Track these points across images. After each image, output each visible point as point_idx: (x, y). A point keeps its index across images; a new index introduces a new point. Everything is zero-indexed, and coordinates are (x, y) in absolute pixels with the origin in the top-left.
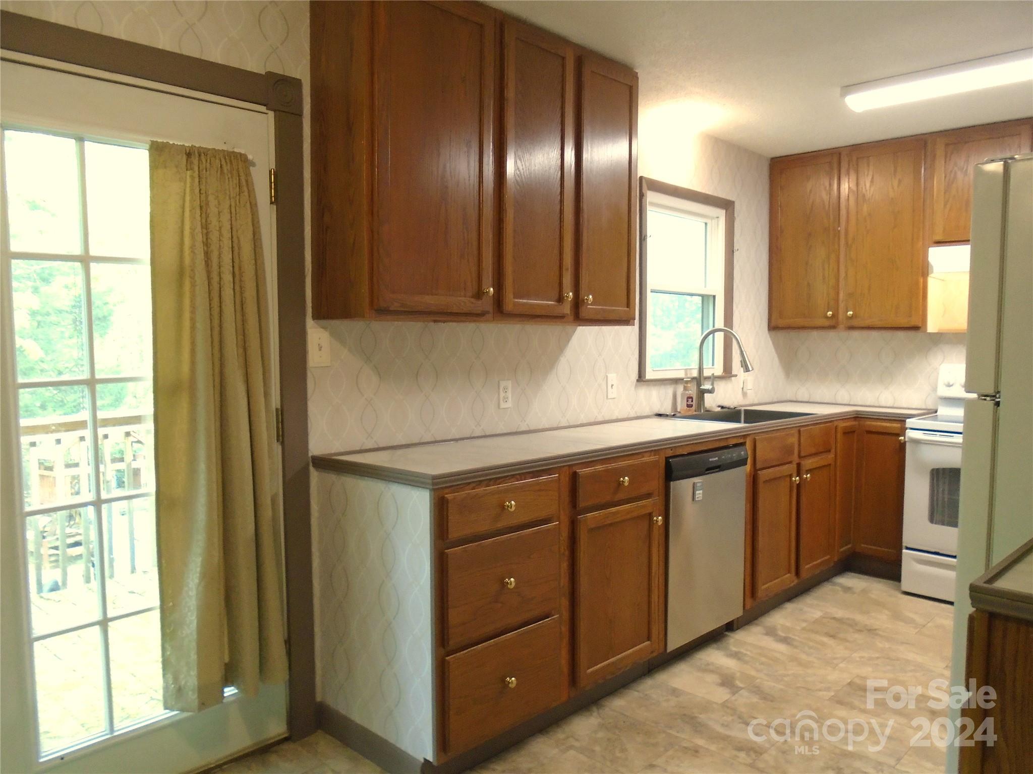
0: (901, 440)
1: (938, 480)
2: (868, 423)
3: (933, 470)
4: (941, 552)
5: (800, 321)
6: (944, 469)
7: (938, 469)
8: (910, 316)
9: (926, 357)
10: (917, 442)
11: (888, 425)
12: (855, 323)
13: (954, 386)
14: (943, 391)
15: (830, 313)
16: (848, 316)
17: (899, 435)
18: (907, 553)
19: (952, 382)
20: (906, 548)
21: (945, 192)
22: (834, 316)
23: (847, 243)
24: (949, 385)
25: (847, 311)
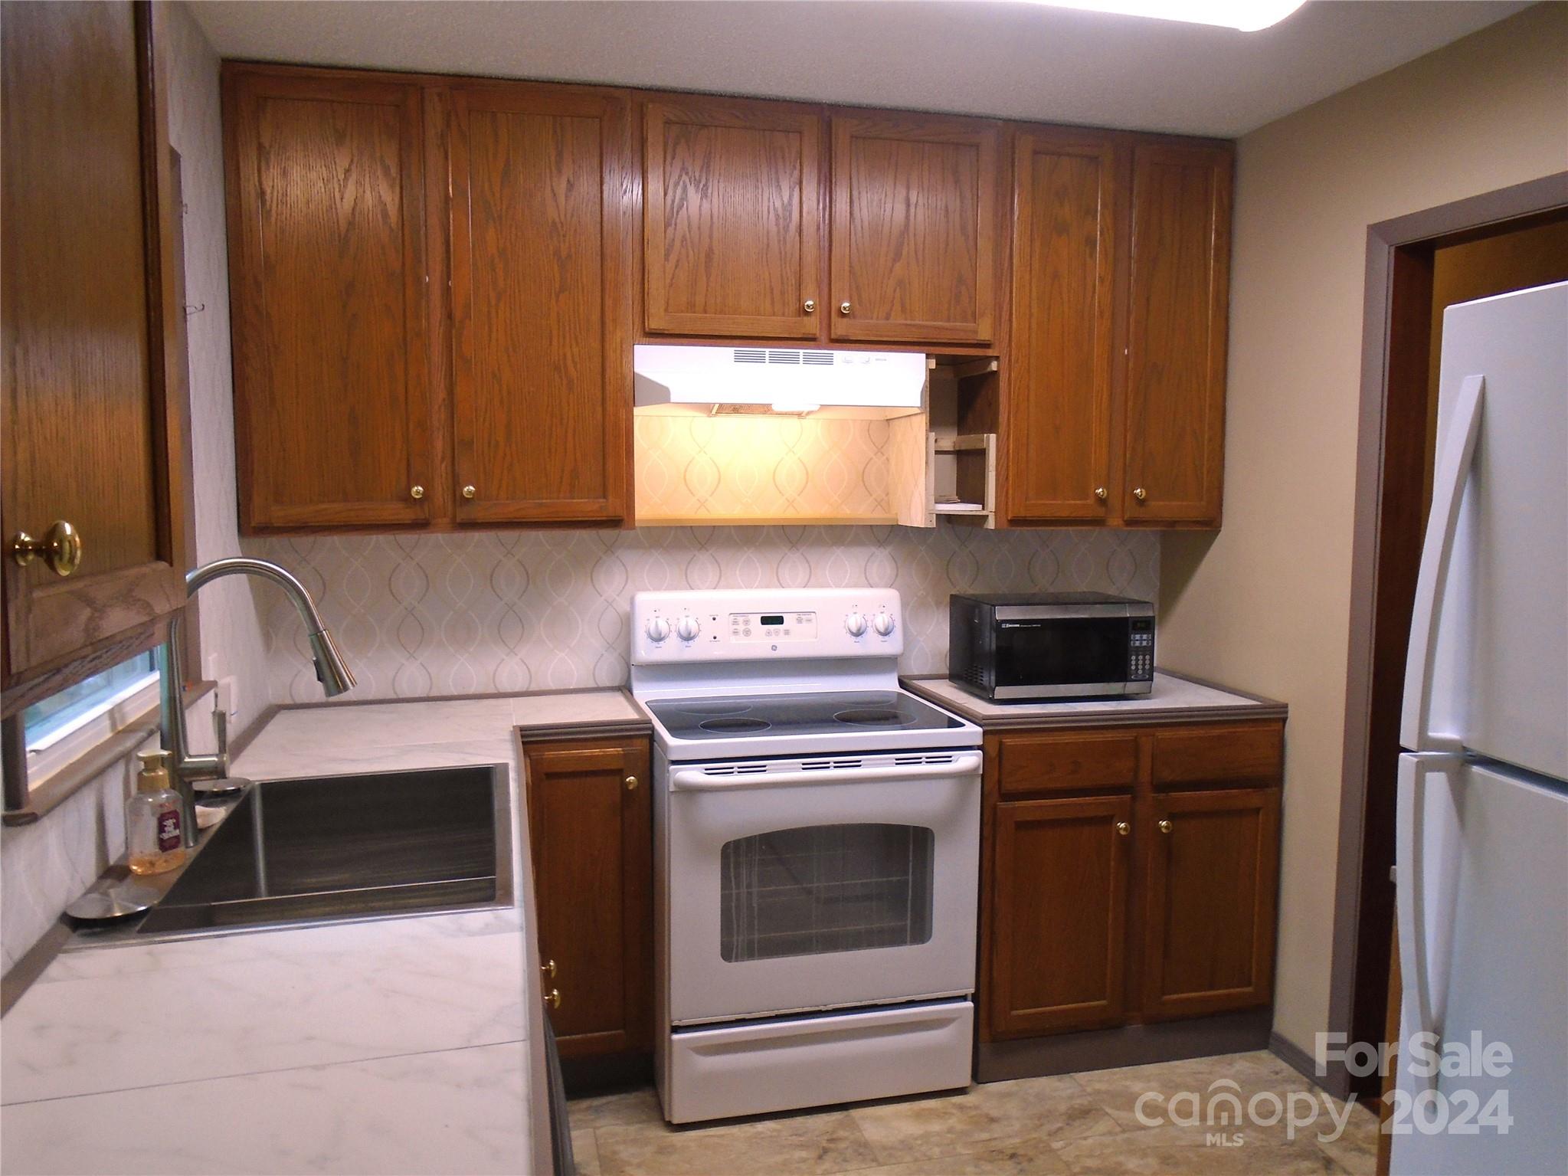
0: (630, 783)
1: (737, 866)
2: (551, 754)
3: (726, 846)
4: (748, 1017)
5: (335, 510)
6: (749, 840)
7: (737, 844)
8: (604, 495)
9: (591, 579)
10: (691, 791)
11: (594, 751)
12: (480, 513)
13: (667, 640)
14: (645, 652)
15: (417, 490)
16: (462, 496)
17: (620, 773)
18: (680, 1040)
19: (663, 627)
20: (676, 1029)
21: (667, 225)
22: (426, 496)
23: (450, 316)
24: (658, 638)
25: (456, 484)
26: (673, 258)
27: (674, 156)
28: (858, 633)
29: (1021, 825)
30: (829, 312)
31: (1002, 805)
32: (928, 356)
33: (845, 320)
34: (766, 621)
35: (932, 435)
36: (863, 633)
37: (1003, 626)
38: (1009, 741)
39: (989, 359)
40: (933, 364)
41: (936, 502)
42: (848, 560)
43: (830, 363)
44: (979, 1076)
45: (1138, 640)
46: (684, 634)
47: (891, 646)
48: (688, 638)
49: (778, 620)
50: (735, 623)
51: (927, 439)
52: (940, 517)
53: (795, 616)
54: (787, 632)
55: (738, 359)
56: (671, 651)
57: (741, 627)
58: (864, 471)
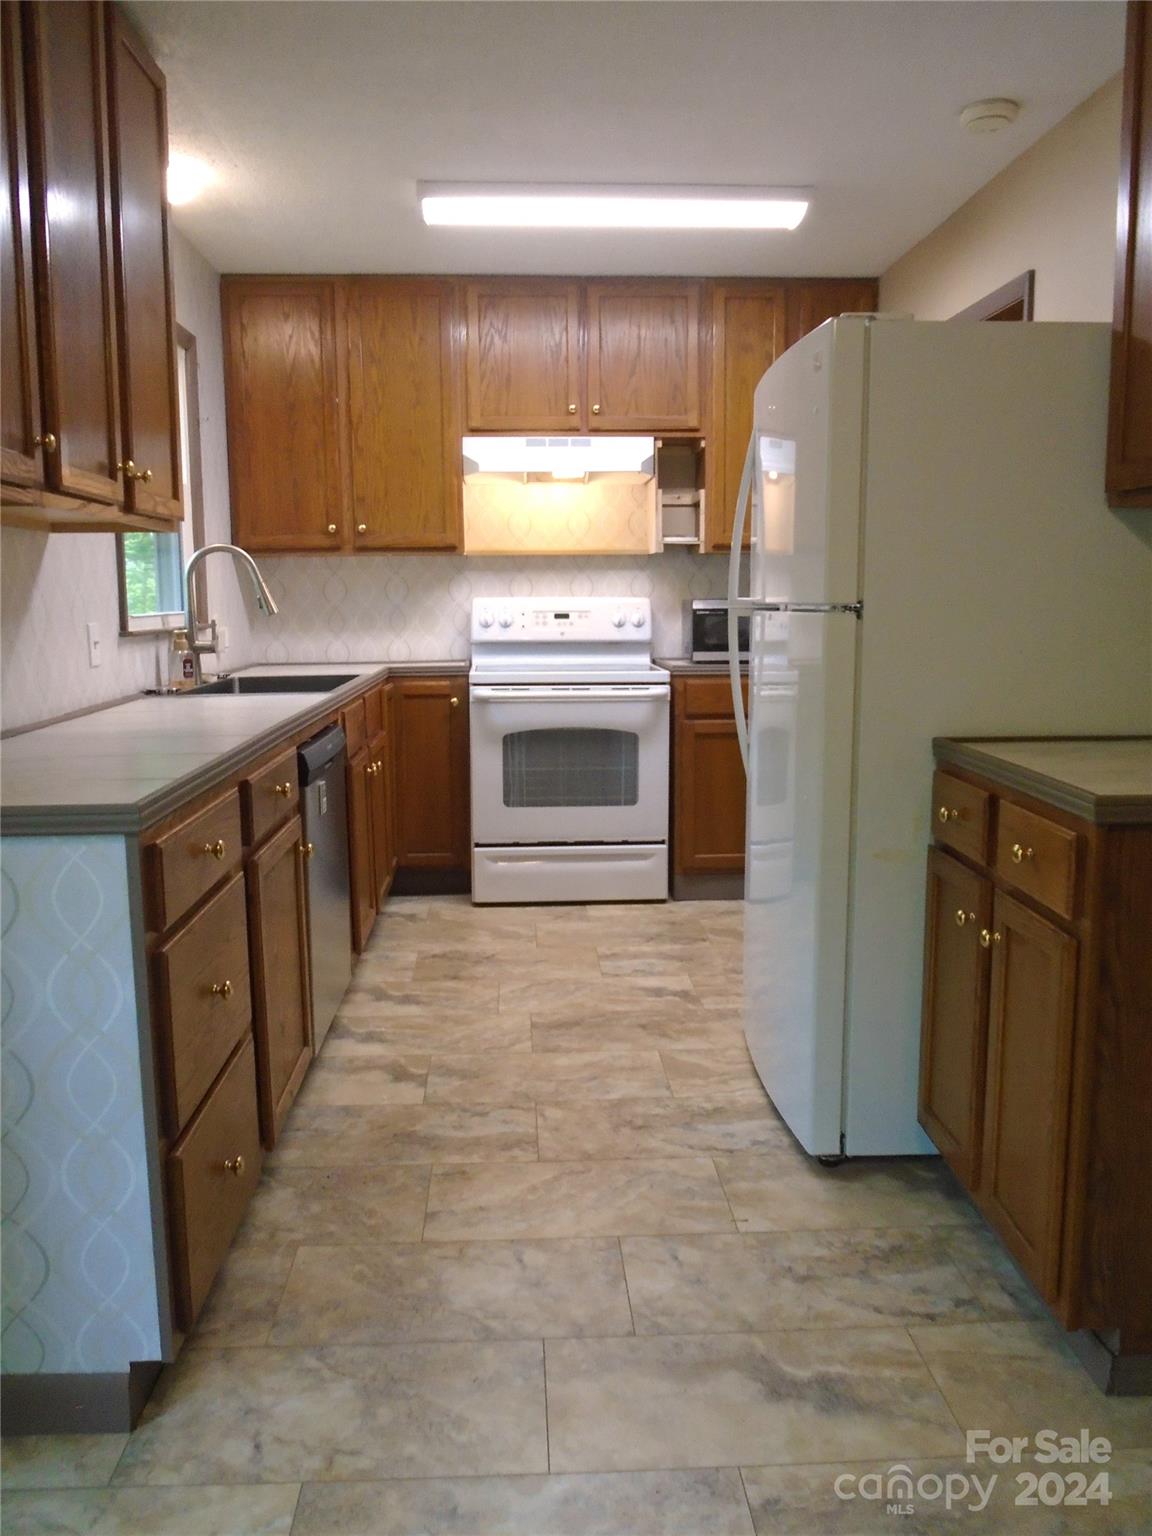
0: (454, 702)
1: (512, 750)
2: (407, 683)
3: (505, 738)
4: (521, 842)
5: (286, 539)
6: (520, 734)
7: (509, 736)
8: (444, 531)
9: (449, 593)
10: (484, 701)
11: (433, 683)
12: (369, 542)
13: (492, 627)
14: (479, 634)
15: (332, 527)
16: (359, 532)
17: (449, 696)
18: (478, 852)
19: (490, 621)
20: (477, 845)
21: (482, 360)
22: (338, 531)
23: (350, 422)
24: (486, 626)
25: (355, 524)
26: (485, 383)
27: (485, 317)
28: (620, 625)
29: (698, 736)
30: (584, 411)
31: (686, 721)
32: (656, 439)
33: (597, 417)
34: (558, 616)
35: (660, 491)
36: (623, 625)
37: (698, 613)
38: (690, 681)
39: (700, 439)
40: (660, 444)
41: (664, 536)
42: (617, 580)
43: (589, 445)
44: (673, 894)
46: (503, 623)
47: (644, 634)
48: (506, 626)
49: (566, 616)
50: (537, 617)
51: (657, 494)
52: (667, 546)
53: (577, 614)
54: (571, 624)
55: (529, 444)
56: (495, 634)
57: (541, 620)
58: (629, 521)
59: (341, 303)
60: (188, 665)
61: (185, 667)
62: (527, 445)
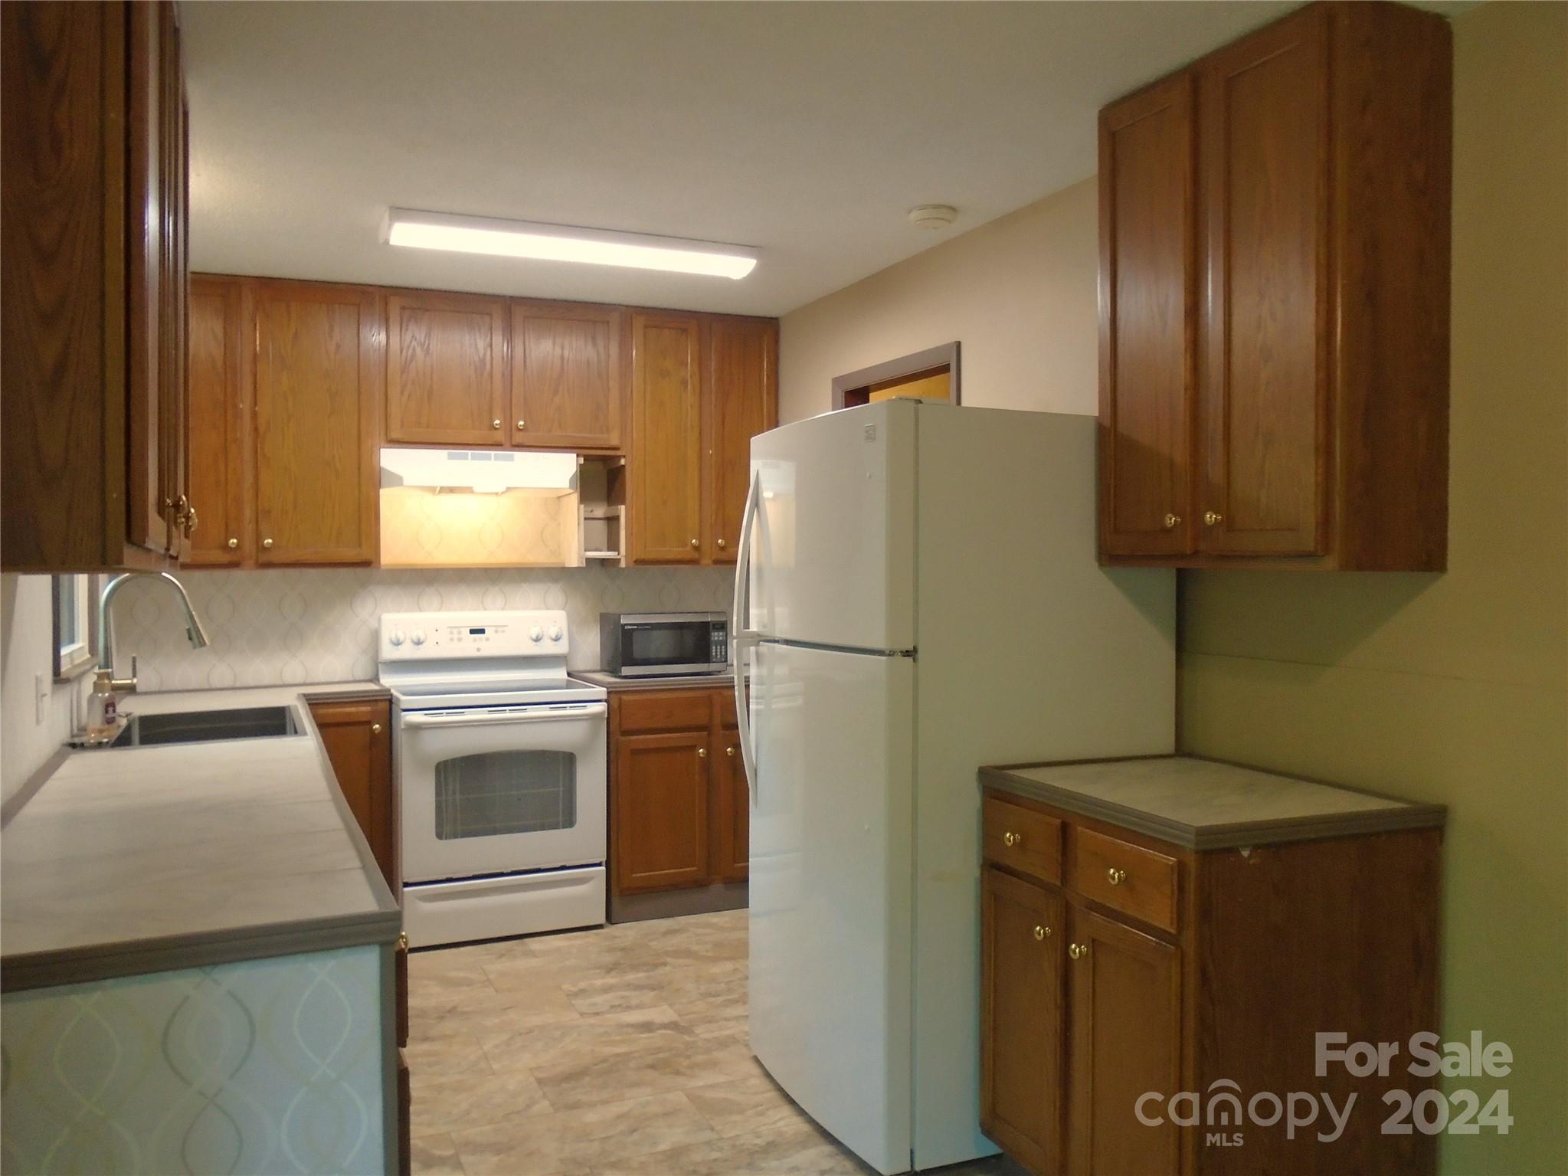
0: (376, 729)
1: (446, 778)
2: (322, 711)
3: (439, 764)
4: (454, 877)
6: (454, 760)
7: (446, 762)
8: (360, 546)
9: (351, 606)
10: (416, 728)
11: (353, 709)
12: (274, 557)
13: (404, 645)
14: (388, 653)
15: (233, 541)
16: (263, 545)
17: (369, 723)
18: (409, 892)
19: (401, 637)
20: (406, 885)
21: (402, 372)
22: (238, 546)
23: (256, 429)
24: (397, 644)
25: (259, 539)
26: (406, 393)
27: (407, 330)
28: (537, 640)
29: (635, 752)
30: (510, 428)
31: (623, 738)
32: (578, 456)
33: (521, 433)
34: (473, 632)
35: (582, 506)
36: (540, 639)
37: (626, 628)
38: (625, 697)
39: (619, 457)
40: (582, 460)
41: (586, 550)
42: (531, 593)
43: (512, 460)
44: (610, 918)
45: (716, 636)
46: (416, 640)
47: (561, 648)
48: (418, 643)
49: (482, 631)
50: (452, 633)
51: (578, 509)
52: (588, 560)
53: (494, 629)
54: (487, 639)
55: (450, 457)
56: (407, 652)
57: (456, 636)
58: (542, 532)
59: (248, 305)
60: (111, 709)
61: (107, 712)
62: (449, 459)
